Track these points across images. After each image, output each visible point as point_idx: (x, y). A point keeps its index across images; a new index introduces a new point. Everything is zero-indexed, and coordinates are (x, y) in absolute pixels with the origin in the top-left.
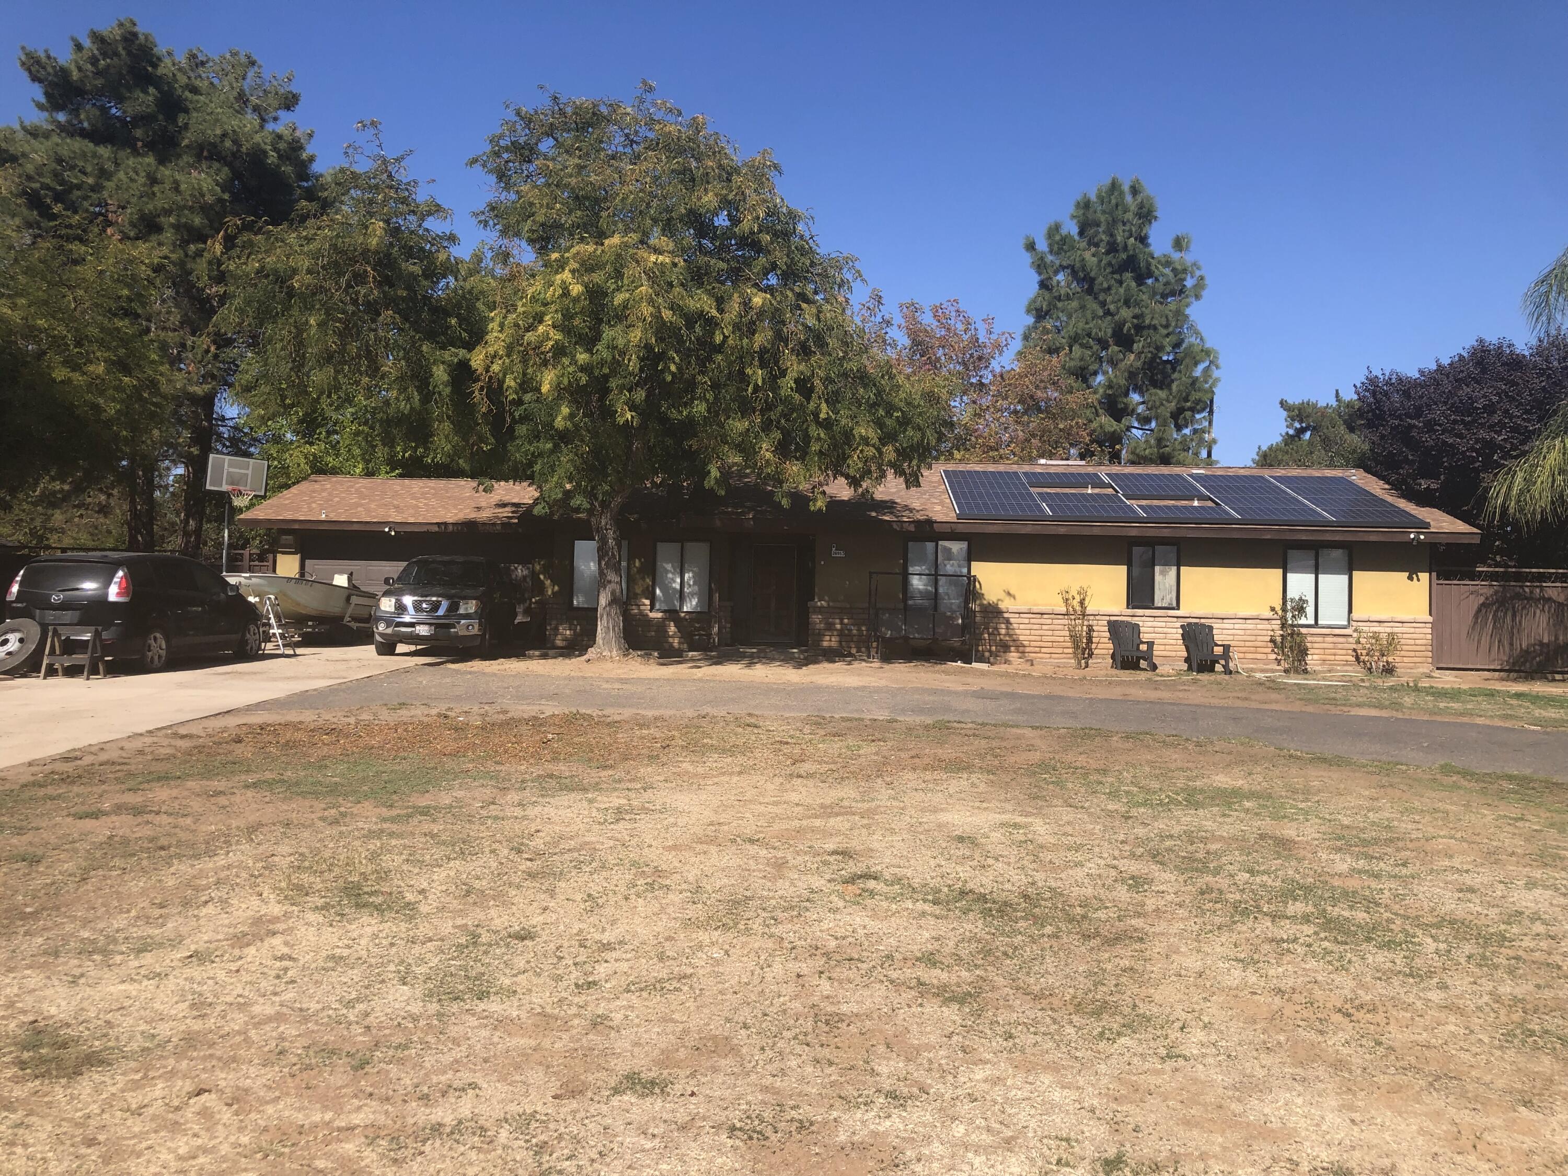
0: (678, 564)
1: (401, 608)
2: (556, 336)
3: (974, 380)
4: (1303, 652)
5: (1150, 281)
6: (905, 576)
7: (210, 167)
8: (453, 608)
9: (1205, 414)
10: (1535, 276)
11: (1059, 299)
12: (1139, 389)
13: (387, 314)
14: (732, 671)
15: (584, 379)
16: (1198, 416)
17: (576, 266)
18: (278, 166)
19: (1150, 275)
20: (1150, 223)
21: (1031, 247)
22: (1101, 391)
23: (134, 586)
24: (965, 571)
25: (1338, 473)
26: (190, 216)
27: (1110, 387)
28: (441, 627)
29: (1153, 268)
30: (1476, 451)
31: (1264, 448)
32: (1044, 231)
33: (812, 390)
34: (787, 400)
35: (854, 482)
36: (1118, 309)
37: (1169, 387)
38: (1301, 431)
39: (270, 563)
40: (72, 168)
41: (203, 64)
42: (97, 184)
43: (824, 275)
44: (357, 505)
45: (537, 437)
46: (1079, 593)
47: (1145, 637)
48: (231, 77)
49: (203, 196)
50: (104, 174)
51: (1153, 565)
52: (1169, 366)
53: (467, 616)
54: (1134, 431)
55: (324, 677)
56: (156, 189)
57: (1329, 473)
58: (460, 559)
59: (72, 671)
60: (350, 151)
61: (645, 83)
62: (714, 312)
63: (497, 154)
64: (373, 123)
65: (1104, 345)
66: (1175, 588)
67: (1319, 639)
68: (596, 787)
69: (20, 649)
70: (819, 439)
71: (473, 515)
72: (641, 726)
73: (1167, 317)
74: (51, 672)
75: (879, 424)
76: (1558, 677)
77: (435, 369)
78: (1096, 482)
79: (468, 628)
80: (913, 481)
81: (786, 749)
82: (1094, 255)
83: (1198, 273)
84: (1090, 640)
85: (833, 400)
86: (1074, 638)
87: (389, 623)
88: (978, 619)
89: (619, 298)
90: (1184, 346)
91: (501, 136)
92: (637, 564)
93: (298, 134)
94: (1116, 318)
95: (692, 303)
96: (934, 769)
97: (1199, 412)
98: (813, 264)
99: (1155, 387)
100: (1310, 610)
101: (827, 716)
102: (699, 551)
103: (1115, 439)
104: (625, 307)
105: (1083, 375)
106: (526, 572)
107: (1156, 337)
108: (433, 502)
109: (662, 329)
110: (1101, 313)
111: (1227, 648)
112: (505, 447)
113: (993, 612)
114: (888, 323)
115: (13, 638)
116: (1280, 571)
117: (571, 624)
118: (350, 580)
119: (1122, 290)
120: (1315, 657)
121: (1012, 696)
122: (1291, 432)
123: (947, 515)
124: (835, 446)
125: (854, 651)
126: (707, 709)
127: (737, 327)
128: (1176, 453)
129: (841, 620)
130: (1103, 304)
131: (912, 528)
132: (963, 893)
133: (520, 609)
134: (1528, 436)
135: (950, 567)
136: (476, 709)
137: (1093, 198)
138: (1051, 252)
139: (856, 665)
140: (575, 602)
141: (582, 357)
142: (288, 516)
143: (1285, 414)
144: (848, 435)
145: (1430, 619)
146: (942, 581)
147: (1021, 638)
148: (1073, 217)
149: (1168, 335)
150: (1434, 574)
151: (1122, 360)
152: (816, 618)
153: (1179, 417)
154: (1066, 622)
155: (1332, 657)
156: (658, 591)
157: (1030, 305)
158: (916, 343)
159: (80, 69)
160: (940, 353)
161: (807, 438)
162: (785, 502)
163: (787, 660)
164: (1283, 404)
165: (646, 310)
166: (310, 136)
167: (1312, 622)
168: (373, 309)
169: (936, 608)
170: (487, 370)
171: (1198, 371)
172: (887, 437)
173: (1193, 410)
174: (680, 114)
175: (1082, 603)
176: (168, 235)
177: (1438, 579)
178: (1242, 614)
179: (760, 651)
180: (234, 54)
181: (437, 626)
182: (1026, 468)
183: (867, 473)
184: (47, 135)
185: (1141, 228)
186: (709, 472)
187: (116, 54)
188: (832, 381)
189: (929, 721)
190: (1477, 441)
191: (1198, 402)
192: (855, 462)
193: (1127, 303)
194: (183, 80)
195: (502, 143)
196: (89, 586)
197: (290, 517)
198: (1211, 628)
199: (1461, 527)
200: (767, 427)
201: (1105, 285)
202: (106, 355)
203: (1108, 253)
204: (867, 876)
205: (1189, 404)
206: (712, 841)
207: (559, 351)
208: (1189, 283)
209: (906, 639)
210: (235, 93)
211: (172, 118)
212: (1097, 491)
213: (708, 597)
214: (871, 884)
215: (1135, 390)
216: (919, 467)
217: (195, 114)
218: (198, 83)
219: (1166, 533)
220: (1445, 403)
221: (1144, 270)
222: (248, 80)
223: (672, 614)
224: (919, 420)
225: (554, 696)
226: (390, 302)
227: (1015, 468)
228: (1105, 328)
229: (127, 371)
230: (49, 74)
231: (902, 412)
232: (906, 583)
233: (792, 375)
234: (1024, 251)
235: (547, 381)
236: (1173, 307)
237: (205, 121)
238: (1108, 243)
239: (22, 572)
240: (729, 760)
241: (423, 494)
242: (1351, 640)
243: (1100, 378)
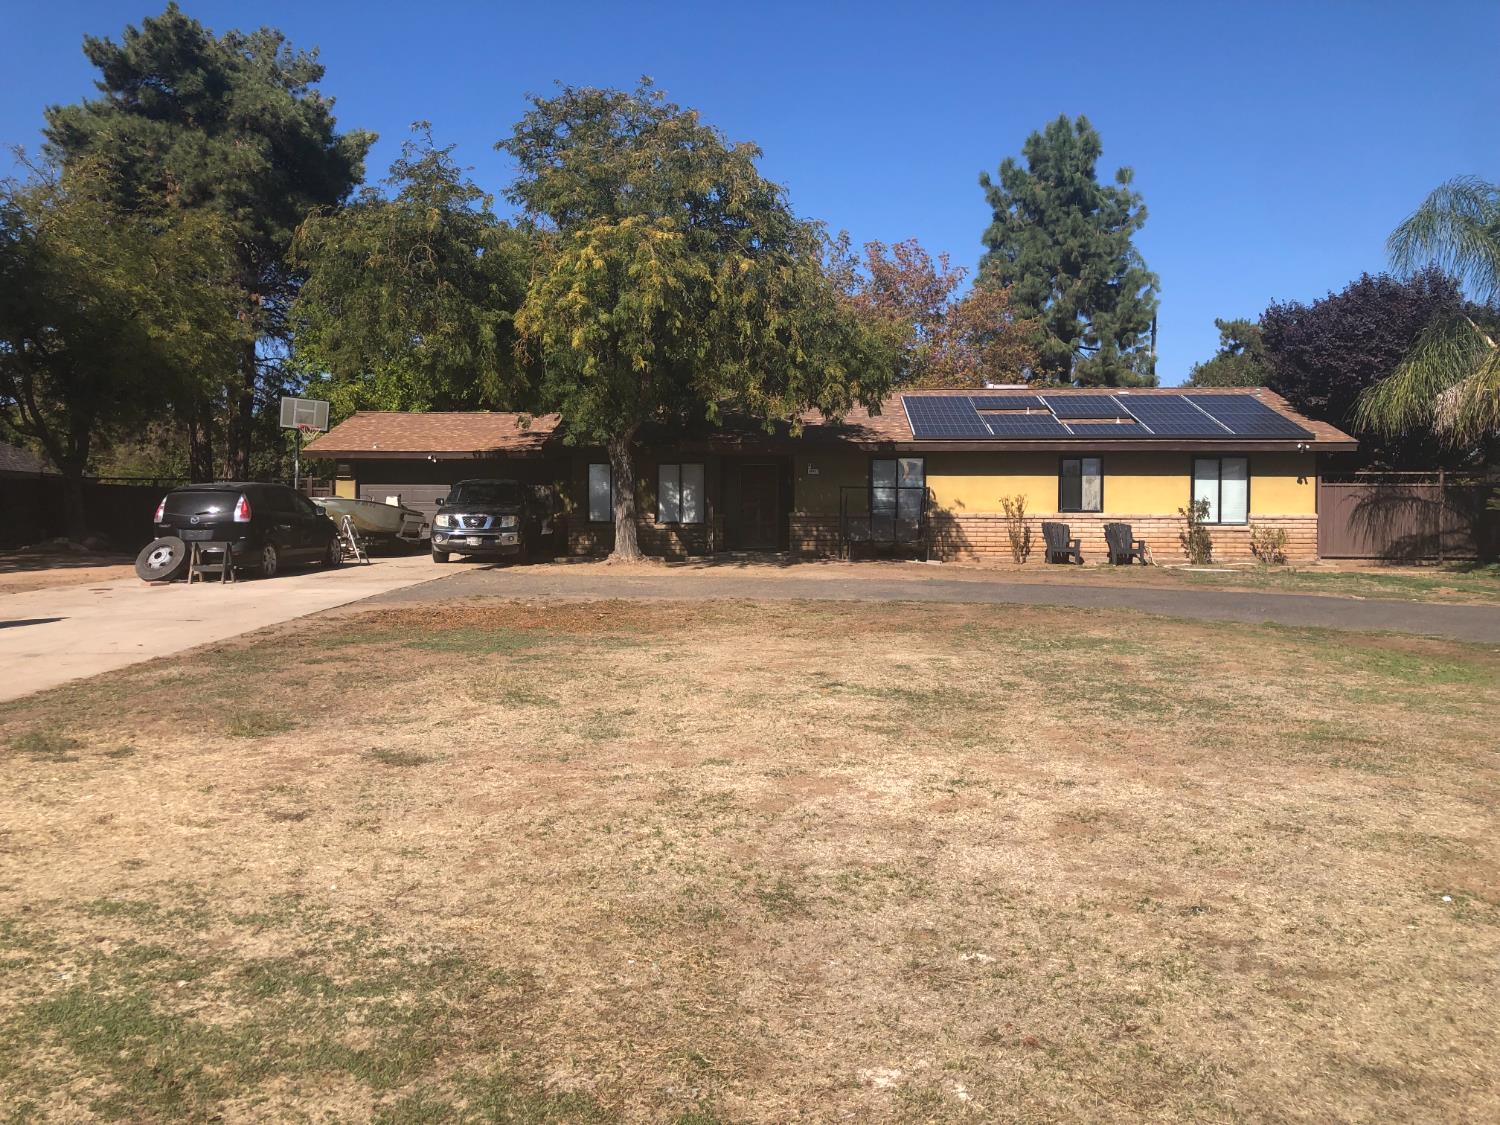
0: (677, 483)
1: (454, 523)
2: (583, 300)
3: (931, 311)
4: (1207, 546)
5: (1095, 212)
6: (871, 489)
7: (252, 138)
8: (496, 523)
9: (1149, 333)
10: (1397, 225)
11: (1013, 231)
12: (1086, 313)
13: (443, 285)
14: (728, 570)
15: (606, 335)
16: (1140, 336)
17: (597, 243)
18: (311, 135)
19: (1095, 206)
20: (1095, 157)
21: (985, 182)
22: (1051, 315)
23: (253, 509)
24: (921, 483)
25: (1246, 391)
26: (238, 183)
27: (1059, 311)
28: (487, 538)
29: (1098, 200)
30: (1355, 372)
31: (1201, 364)
32: (997, 167)
33: (790, 337)
34: (769, 346)
35: (826, 412)
36: (1066, 239)
37: (1113, 310)
38: (1236, 347)
39: (330, 489)
40: (134, 142)
41: (240, 43)
42: (155, 157)
43: (798, 238)
44: (400, 437)
45: (563, 381)
46: (1017, 500)
47: (1074, 536)
48: (264, 54)
49: (249, 165)
50: (163, 148)
51: (1081, 475)
52: (1113, 291)
53: (507, 530)
54: (1082, 350)
55: (406, 579)
56: (208, 160)
57: (1237, 391)
58: (497, 482)
59: (210, 577)
60: (407, 148)
61: (644, 78)
62: (709, 278)
63: (521, 140)
64: (425, 125)
65: (1053, 272)
66: (1099, 494)
67: (1222, 535)
68: (646, 643)
69: (171, 561)
70: (796, 377)
71: (501, 444)
72: (668, 608)
73: (1111, 246)
74: (195, 579)
75: (846, 364)
76: (1424, 563)
77: (482, 327)
78: (1034, 404)
79: (508, 539)
80: (875, 410)
81: (777, 620)
82: (1044, 189)
83: (1140, 203)
84: (1027, 539)
85: (808, 345)
86: (1014, 537)
87: (444, 536)
88: (933, 524)
89: (633, 269)
90: (1127, 271)
91: (523, 125)
92: (643, 483)
93: (321, 100)
94: (1065, 247)
95: (691, 270)
96: (886, 630)
97: (1141, 332)
98: (788, 229)
99: (1101, 310)
100: (1213, 510)
101: (807, 599)
102: (696, 471)
103: (1065, 360)
104: (638, 277)
105: (1034, 301)
106: (548, 492)
107: (1101, 265)
108: (467, 434)
109: (668, 292)
110: (1050, 243)
111: (1141, 543)
112: (537, 389)
113: (946, 518)
114: (855, 261)
115: (165, 552)
116: (1189, 478)
117: (589, 535)
118: (399, 501)
119: (1069, 221)
120: (1219, 550)
121: (954, 583)
122: (1226, 348)
123: (905, 436)
124: (809, 383)
125: (828, 553)
126: (714, 596)
127: (728, 287)
128: (1120, 370)
129: (817, 527)
130: (1052, 234)
131: (876, 449)
132: (897, 691)
133: (544, 523)
134: (1398, 358)
135: (908, 481)
136: (537, 598)
137: (1043, 134)
138: (1004, 186)
139: (831, 564)
140: (592, 517)
141: (604, 317)
142: (345, 447)
143: (1220, 332)
144: (820, 375)
145: (1316, 516)
146: (902, 493)
147: (969, 539)
148: (1025, 153)
149: (1112, 262)
150: (1320, 478)
151: (1070, 286)
152: (796, 527)
153: (1123, 337)
154: (1005, 524)
155: (1232, 550)
156: (661, 506)
157: (985, 236)
158: (880, 279)
159: (137, 54)
160: (901, 288)
161: (786, 378)
162: (771, 430)
163: (773, 561)
164: (1218, 323)
165: (656, 279)
166: (333, 102)
167: (1216, 521)
168: (430, 280)
169: (896, 516)
170: (527, 328)
171: (1140, 294)
172: (852, 375)
173: (1135, 330)
174: (677, 109)
175: (1020, 508)
176: (221, 200)
177: (1323, 481)
178: (1156, 515)
179: (749, 555)
180: (264, 32)
181: (484, 538)
182: (976, 393)
183: (836, 404)
184: (108, 113)
185: (1086, 163)
186: (709, 407)
187: (169, 40)
188: (806, 331)
189: (885, 601)
190: (1357, 363)
191: (1141, 322)
192: (826, 397)
193: (1074, 233)
194: (223, 58)
195: (525, 130)
196: (214, 510)
197: (346, 449)
198: (1130, 527)
199: (1343, 437)
200: (753, 368)
201: (1054, 217)
202: (190, 314)
203: (1056, 187)
204: (834, 684)
205: (1131, 325)
206: (734, 670)
207: (586, 312)
208: (1132, 212)
209: (871, 542)
210: (268, 69)
211: (218, 96)
212: (1035, 412)
213: (703, 509)
214: (839, 688)
215: (1082, 313)
216: (880, 399)
217: (237, 91)
218: (235, 59)
219: (1091, 448)
220: (1331, 332)
221: (1089, 202)
222: (279, 55)
223: (674, 525)
224: (880, 361)
225: (593, 590)
226: (443, 274)
227: (965, 393)
228: (1054, 257)
229: (207, 328)
230: (108, 59)
231: (865, 354)
232: (871, 495)
233: (773, 326)
234: (979, 186)
235: (577, 338)
236: (1116, 235)
237: (246, 96)
238: (1056, 178)
239: (165, 500)
240: (737, 627)
241: (456, 426)
242: (1248, 534)
243: (1050, 303)
